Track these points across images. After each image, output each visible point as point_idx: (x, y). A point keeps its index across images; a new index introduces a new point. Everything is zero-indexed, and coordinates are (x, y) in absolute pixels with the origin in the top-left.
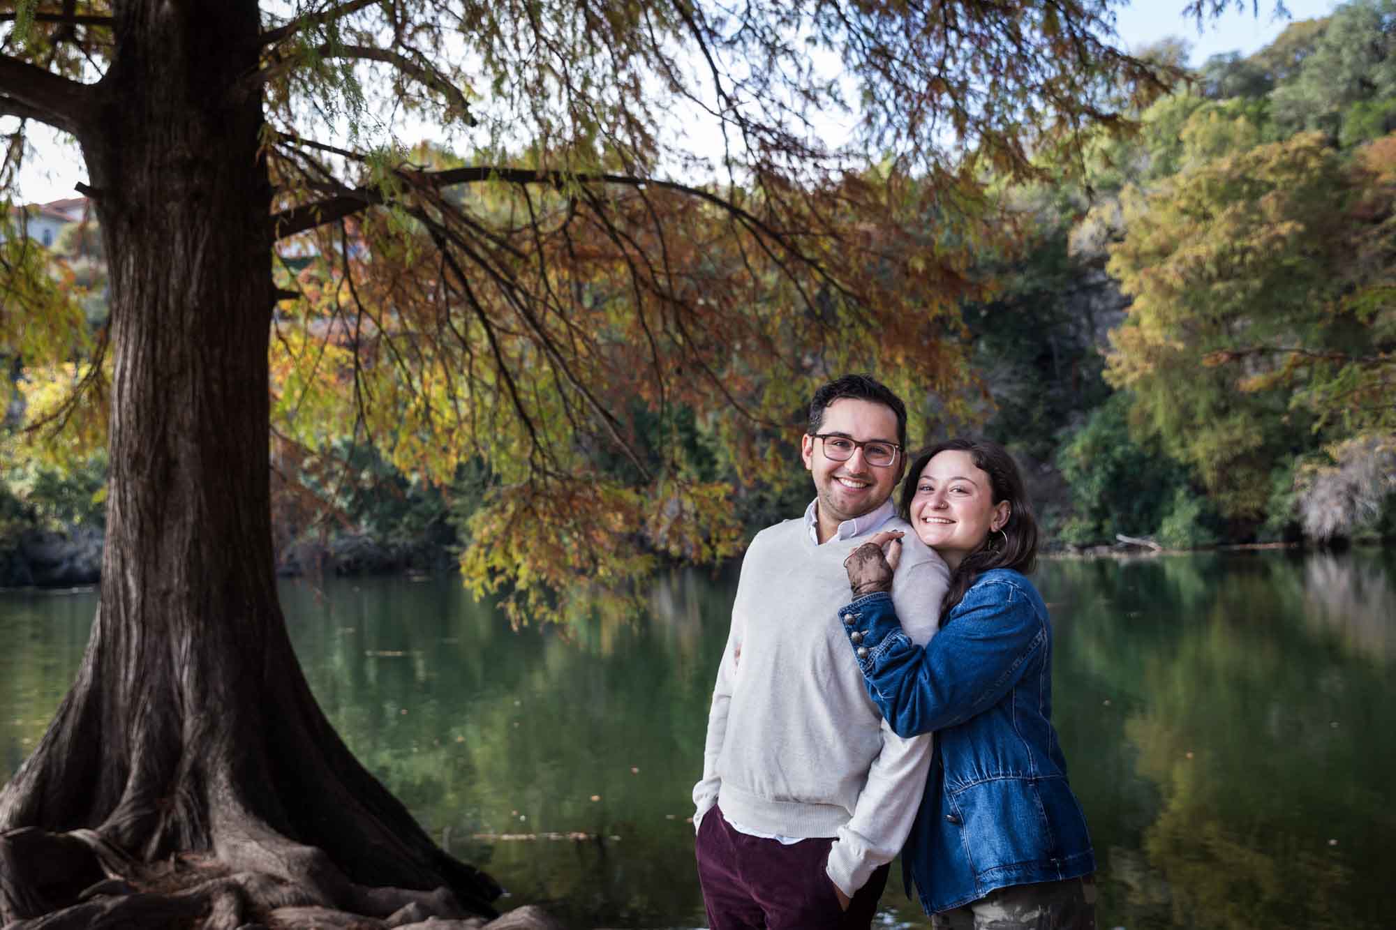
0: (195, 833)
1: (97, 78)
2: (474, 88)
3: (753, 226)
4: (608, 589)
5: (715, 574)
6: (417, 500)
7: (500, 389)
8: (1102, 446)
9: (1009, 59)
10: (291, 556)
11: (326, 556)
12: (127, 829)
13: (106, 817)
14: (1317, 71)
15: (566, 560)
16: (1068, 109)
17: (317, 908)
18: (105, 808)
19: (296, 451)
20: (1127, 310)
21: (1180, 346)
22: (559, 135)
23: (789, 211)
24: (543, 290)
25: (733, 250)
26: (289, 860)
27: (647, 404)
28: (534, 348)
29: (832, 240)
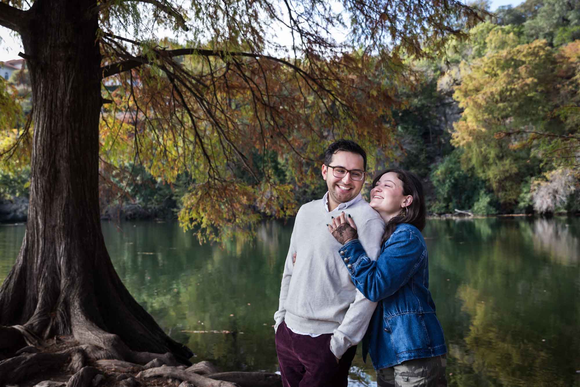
0: (65, 327)
1: (28, 8)
2: (187, 15)
3: (304, 75)
4: (240, 228)
5: (285, 223)
6: (160, 189)
7: (196, 143)
8: (449, 172)
9: (415, 6)
10: (107, 212)
11: (121, 212)
12: (36, 325)
13: (28, 320)
14: (544, 14)
15: (222, 216)
16: (440, 28)
17: (116, 360)
18: (27, 316)
19: (110, 167)
20: (461, 114)
21: (483, 130)
22: (223, 35)
23: (319, 69)
24: (215, 101)
25: (295, 86)
26: (104, 340)
27: (258, 150)
28: (211, 126)
29: (338, 83)
